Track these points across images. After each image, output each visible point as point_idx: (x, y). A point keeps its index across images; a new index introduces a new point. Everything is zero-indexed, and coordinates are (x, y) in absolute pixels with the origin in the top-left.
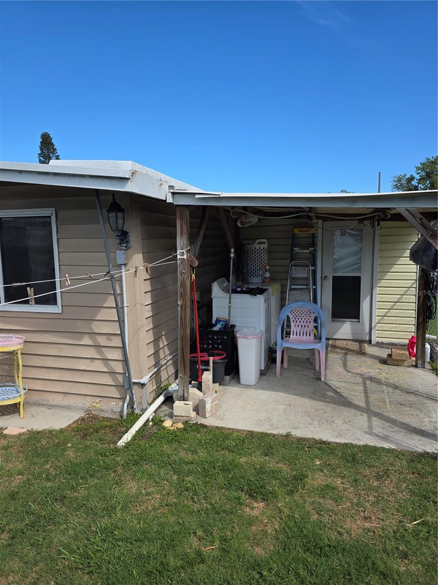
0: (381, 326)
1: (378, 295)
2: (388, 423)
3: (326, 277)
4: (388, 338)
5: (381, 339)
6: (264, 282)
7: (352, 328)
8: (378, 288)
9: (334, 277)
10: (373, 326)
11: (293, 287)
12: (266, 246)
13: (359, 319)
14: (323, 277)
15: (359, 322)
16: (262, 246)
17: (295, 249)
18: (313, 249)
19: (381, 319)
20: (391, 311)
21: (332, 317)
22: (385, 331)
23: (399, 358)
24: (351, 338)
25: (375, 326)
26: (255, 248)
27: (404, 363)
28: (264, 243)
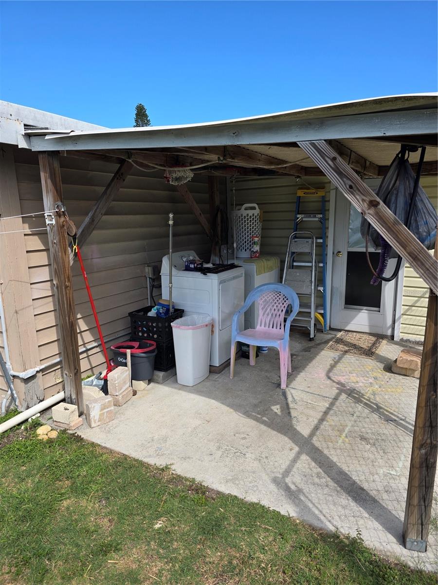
0: (407, 319)
1: (405, 278)
2: (320, 467)
3: (340, 252)
4: (417, 335)
5: (407, 335)
6: (251, 257)
7: (370, 319)
8: (405, 269)
9: (349, 254)
10: (396, 318)
11: (295, 264)
12: (257, 212)
13: (380, 307)
14: (335, 253)
15: (379, 311)
16: (250, 212)
17: (298, 216)
18: (321, 216)
19: (408, 310)
20: (422, 299)
21: (346, 304)
22: (413, 325)
23: (405, 366)
24: (368, 331)
25: (400, 318)
26: (242, 215)
27: (413, 373)
28: (254, 208)
